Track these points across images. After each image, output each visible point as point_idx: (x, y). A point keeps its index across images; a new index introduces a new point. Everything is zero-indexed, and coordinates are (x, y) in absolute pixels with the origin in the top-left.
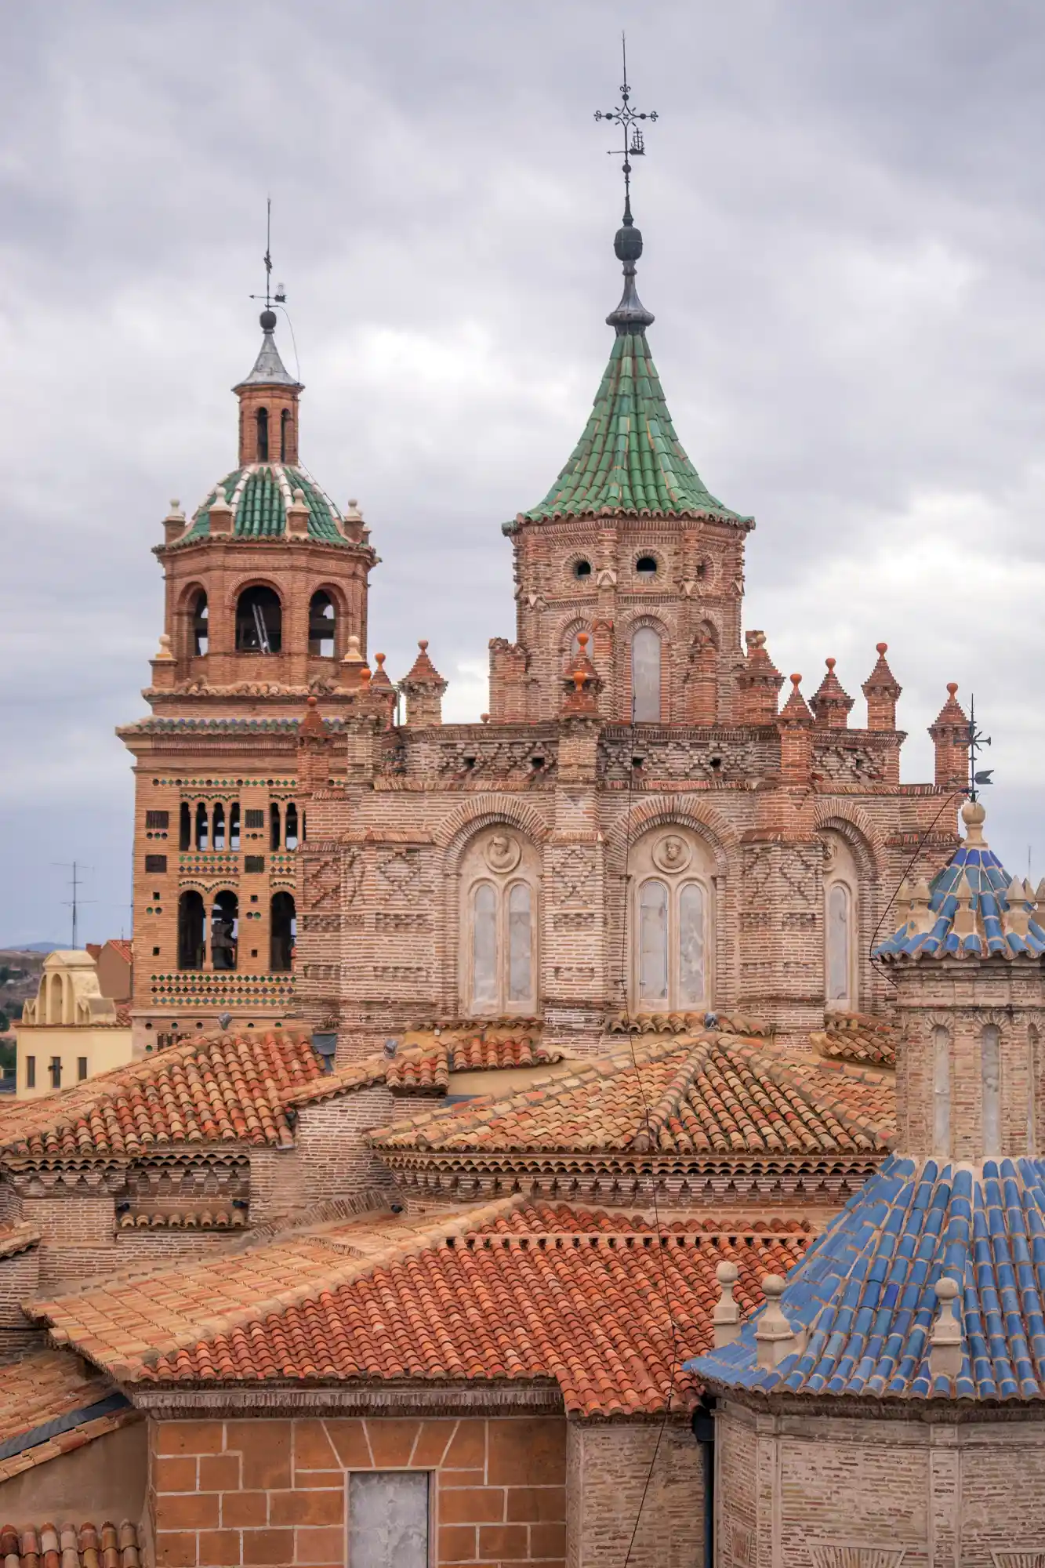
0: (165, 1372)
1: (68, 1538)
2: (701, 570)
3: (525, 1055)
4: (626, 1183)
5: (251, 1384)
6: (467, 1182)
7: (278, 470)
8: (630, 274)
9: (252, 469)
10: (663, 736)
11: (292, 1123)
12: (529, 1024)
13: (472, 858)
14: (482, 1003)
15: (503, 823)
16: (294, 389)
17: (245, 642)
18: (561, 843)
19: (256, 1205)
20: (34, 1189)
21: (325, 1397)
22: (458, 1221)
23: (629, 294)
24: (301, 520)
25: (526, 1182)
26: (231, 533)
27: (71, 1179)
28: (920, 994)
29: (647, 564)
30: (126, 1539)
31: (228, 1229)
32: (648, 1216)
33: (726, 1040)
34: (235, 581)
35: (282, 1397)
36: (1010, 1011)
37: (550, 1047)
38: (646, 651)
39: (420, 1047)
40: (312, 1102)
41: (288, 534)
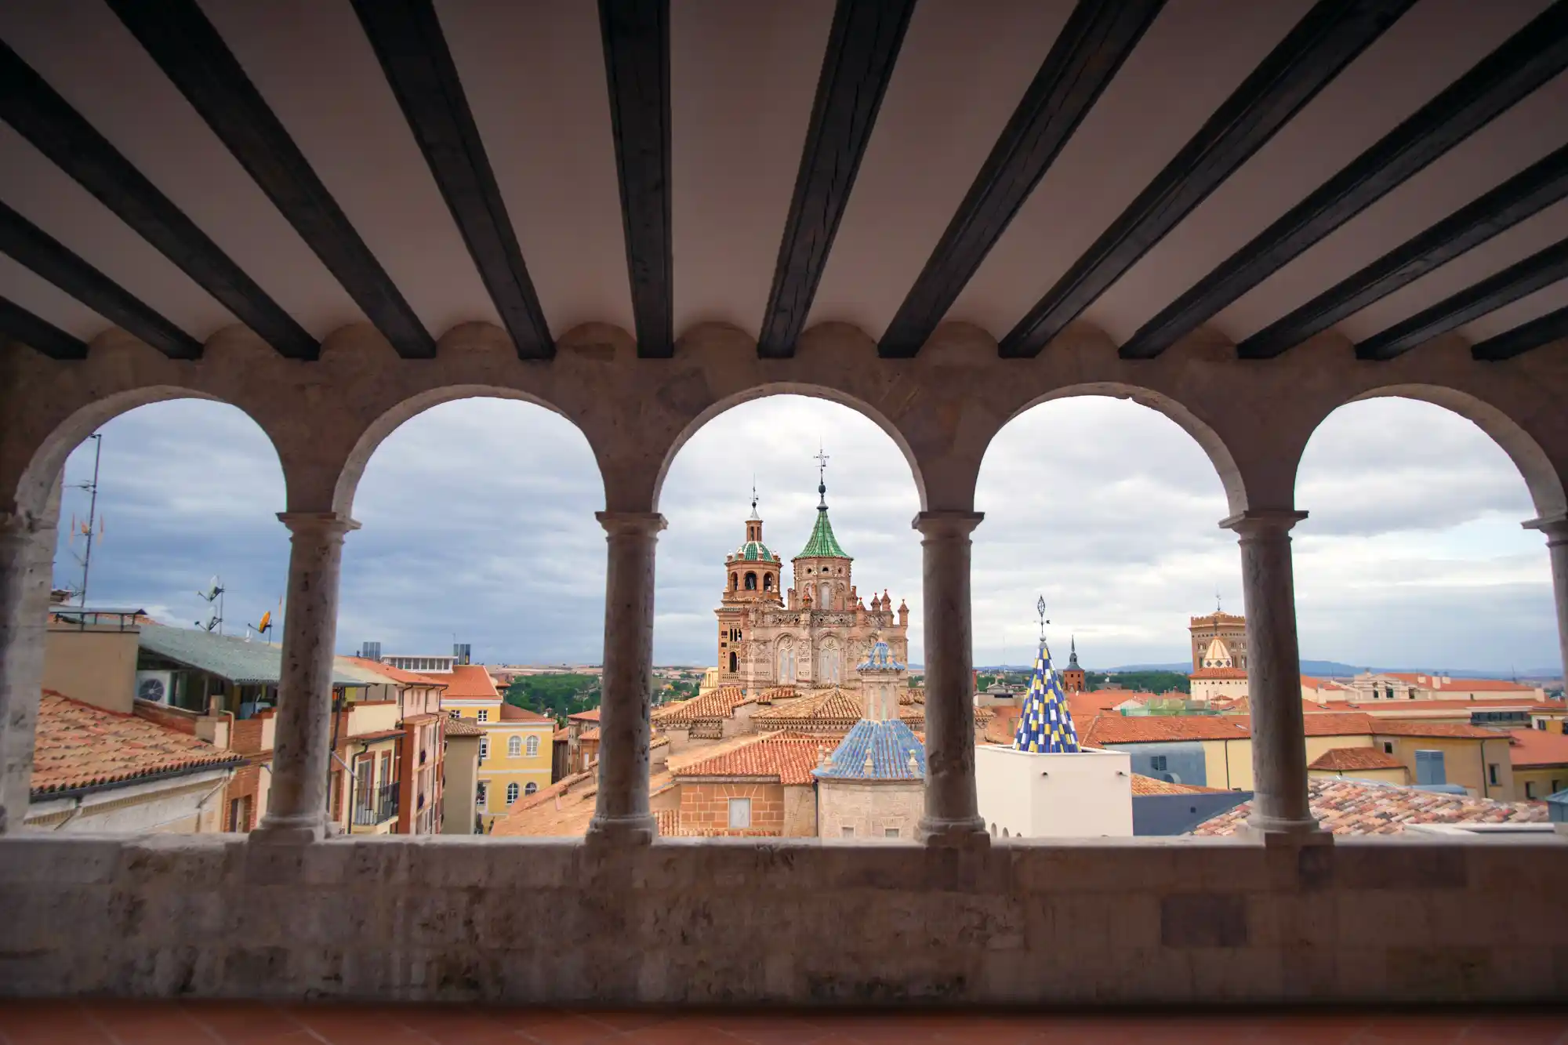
0: (683, 773)
1: (661, 814)
2: (840, 571)
3: (792, 694)
4: (809, 727)
5: (704, 776)
6: (771, 727)
7: (756, 543)
8: (822, 496)
9: (750, 542)
10: (828, 613)
11: (733, 712)
12: (794, 686)
13: (781, 644)
14: (783, 682)
15: (787, 635)
16: (761, 522)
17: (748, 586)
18: (801, 640)
19: (724, 732)
20: (668, 728)
21: (723, 779)
22: (766, 735)
23: (822, 502)
24: (762, 556)
25: (785, 726)
26: (744, 559)
27: (677, 726)
28: (865, 679)
29: (826, 569)
30: (675, 814)
31: (718, 738)
32: (815, 735)
33: (840, 690)
34: (745, 571)
35: (713, 779)
36: (888, 683)
37: (798, 692)
38: (826, 591)
39: (766, 692)
40: (738, 706)
41: (758, 559)
